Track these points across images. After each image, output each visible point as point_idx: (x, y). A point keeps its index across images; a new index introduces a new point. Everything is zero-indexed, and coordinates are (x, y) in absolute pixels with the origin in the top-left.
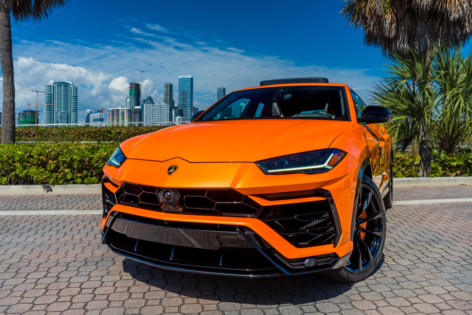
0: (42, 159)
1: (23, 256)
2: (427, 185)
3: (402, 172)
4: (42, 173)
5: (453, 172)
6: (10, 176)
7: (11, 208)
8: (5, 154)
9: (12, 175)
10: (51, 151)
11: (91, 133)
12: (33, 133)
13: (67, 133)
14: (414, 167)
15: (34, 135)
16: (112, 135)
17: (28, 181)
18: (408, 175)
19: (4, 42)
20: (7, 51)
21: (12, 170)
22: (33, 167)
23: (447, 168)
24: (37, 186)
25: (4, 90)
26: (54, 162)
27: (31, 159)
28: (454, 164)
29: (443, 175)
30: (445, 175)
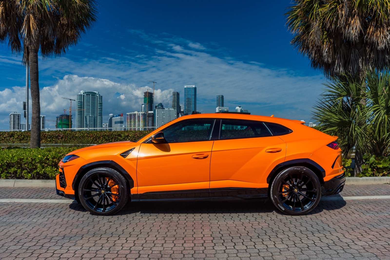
0: (55, 161)
1: (26, 231)
2: (355, 183)
4: (54, 171)
5: (380, 173)
7: (31, 197)
8: (30, 157)
9: (35, 172)
11: (106, 136)
12: (61, 136)
14: (345, 169)
15: (62, 138)
16: (122, 138)
19: (33, 74)
20: (35, 80)
21: (34, 169)
22: (49, 167)
23: (375, 170)
25: (32, 108)
27: (48, 161)
28: (381, 166)
29: (372, 175)
30: (374, 175)
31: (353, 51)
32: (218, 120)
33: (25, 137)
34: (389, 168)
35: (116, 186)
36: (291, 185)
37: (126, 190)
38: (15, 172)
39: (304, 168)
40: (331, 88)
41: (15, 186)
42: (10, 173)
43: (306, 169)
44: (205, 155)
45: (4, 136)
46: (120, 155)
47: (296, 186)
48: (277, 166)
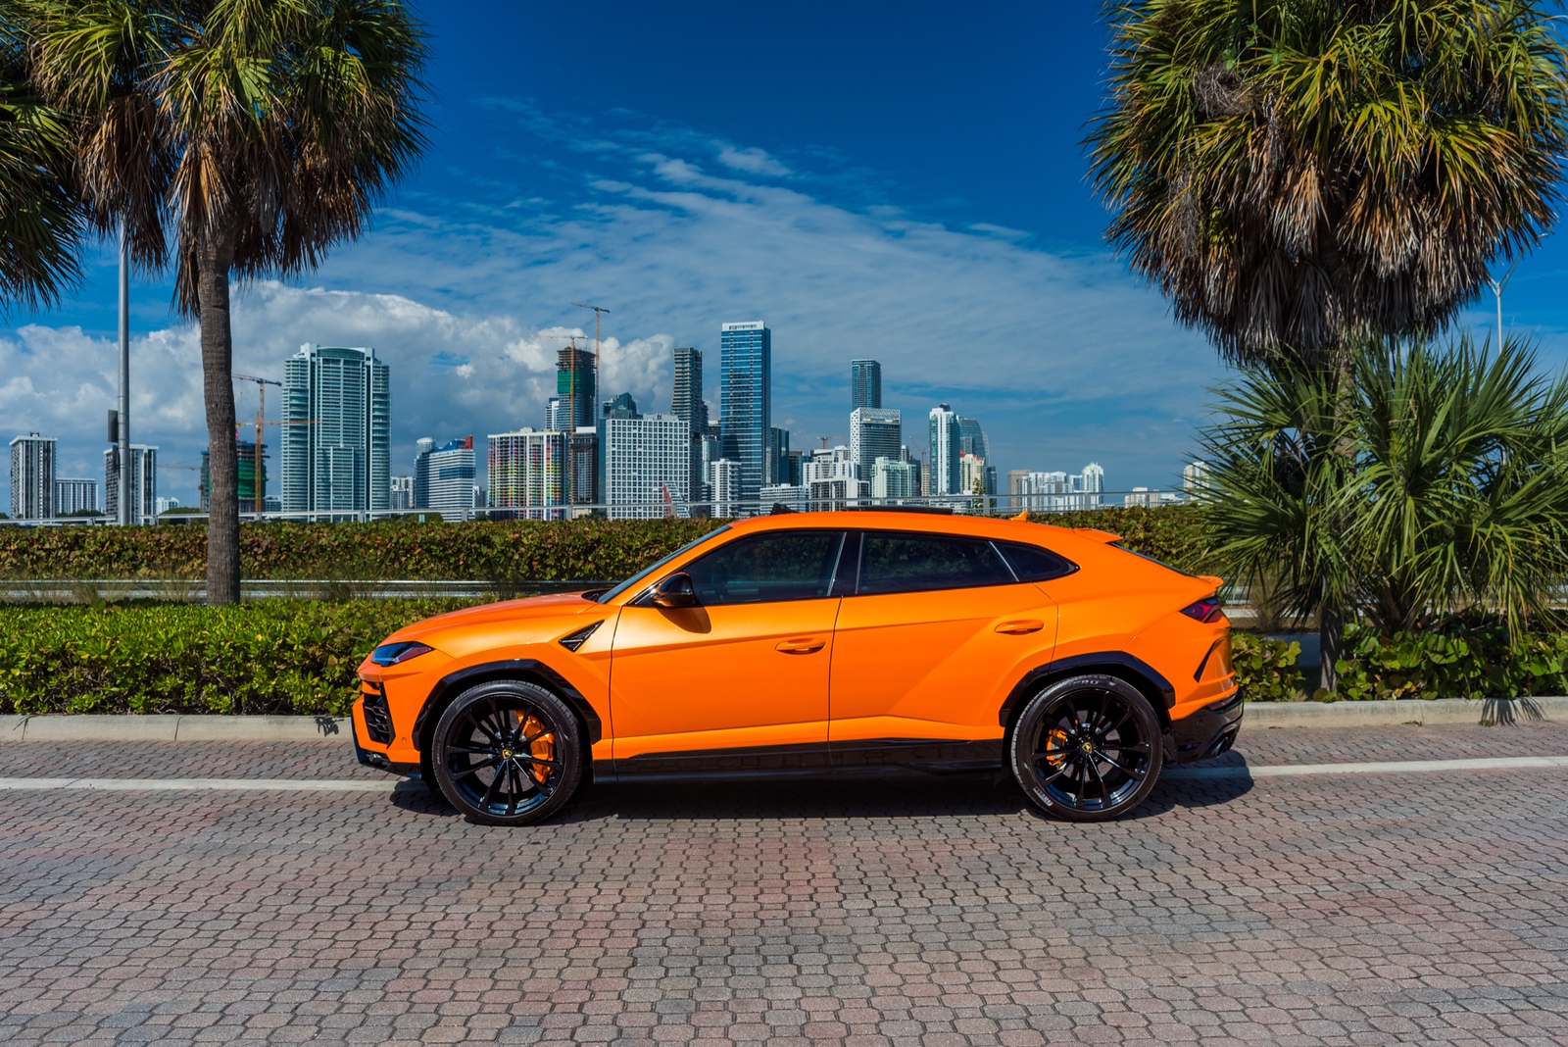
0: (313, 654)
2: (1308, 722)
4: (314, 687)
5: (1394, 688)
6: (238, 694)
7: (251, 772)
8: (226, 642)
9: (243, 692)
10: (335, 634)
13: (360, 544)
14: (1276, 674)
17: (279, 706)
18: (1260, 696)
19: (213, 348)
20: (220, 369)
21: (241, 680)
22: (292, 672)
23: (1378, 677)
24: (301, 719)
26: (342, 661)
27: (288, 654)
28: (1396, 665)
29: (1369, 696)
30: (1373, 695)
31: (1310, 275)
32: (854, 534)
33: (127, 550)
34: (1423, 671)
35: (547, 736)
36: (1073, 732)
37: (577, 746)
38: (178, 691)
39: (1111, 680)
40: (1236, 399)
41: (179, 738)
42: (160, 695)
43: (1118, 684)
44: (813, 644)
45: (47, 546)
46: (560, 643)
47: (1087, 733)
48: (1030, 675)
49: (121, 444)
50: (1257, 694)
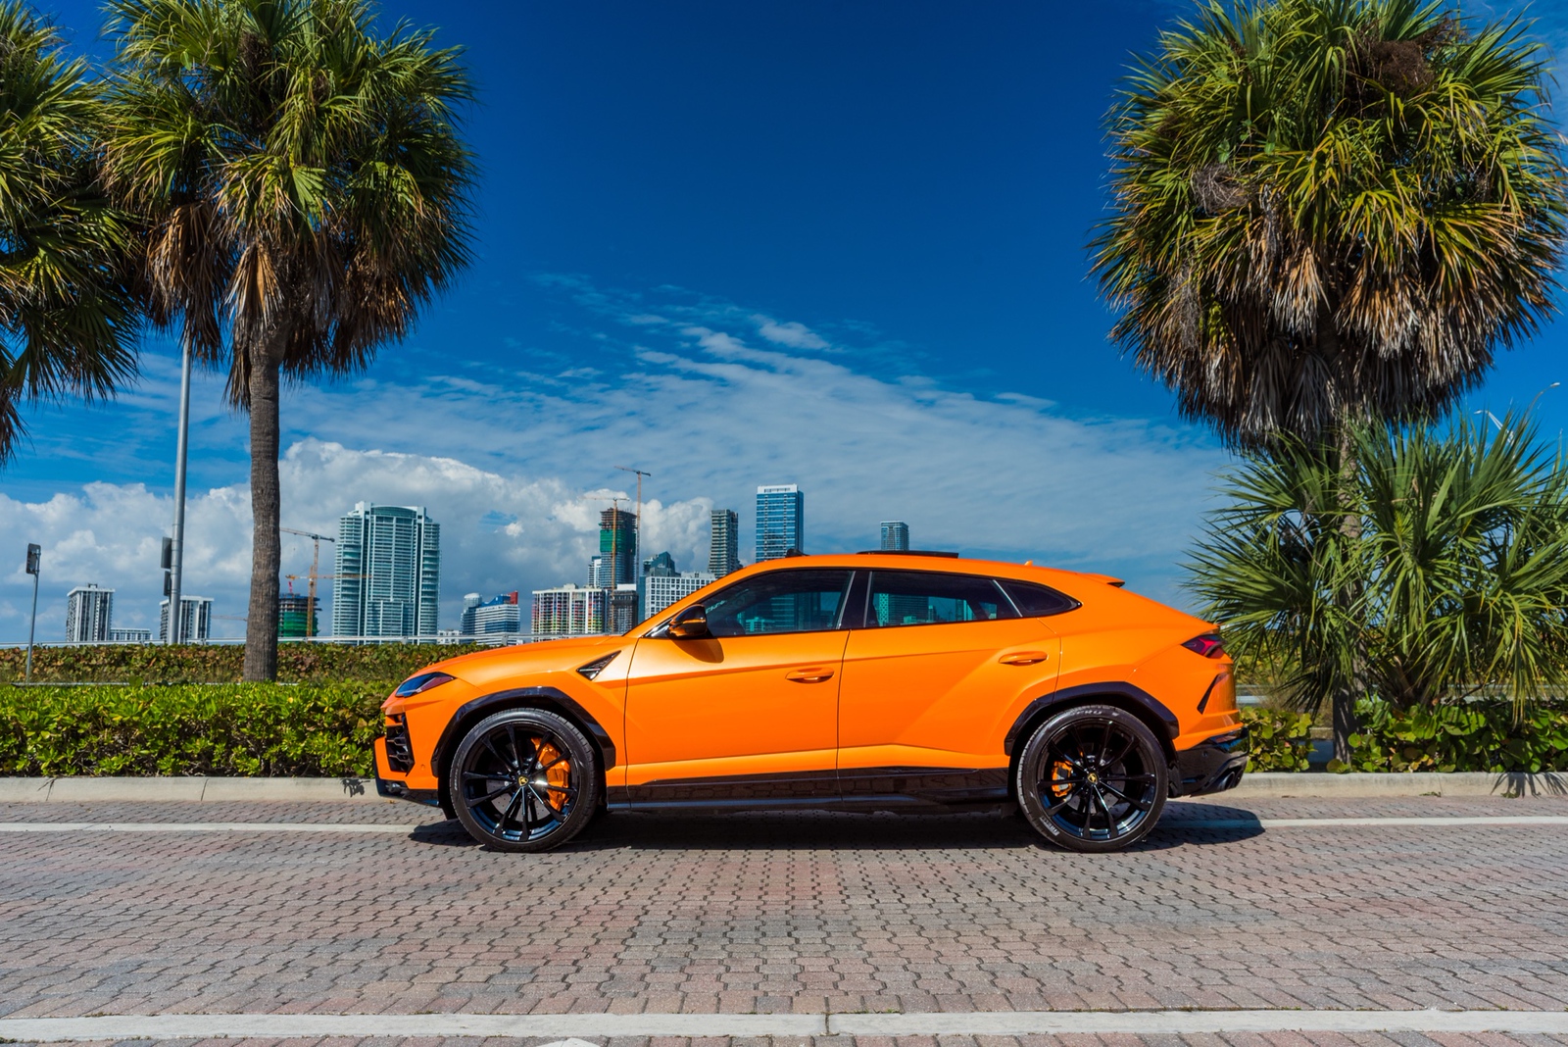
0: (343, 717)
2: (1323, 792)
3: (1255, 759)
5: (1410, 761)
6: (267, 756)
8: (257, 704)
9: (272, 754)
10: (364, 699)
12: (308, 661)
13: (402, 662)
14: (1287, 745)
15: (311, 669)
17: (308, 767)
18: (1272, 767)
19: (261, 437)
20: (267, 457)
21: (270, 743)
22: (321, 734)
23: (1393, 751)
24: (327, 780)
25: (255, 550)
26: (371, 723)
27: (318, 716)
28: (1411, 737)
29: (1385, 769)
30: (1389, 768)
31: (1308, 363)
32: (862, 572)
33: (173, 666)
34: (1439, 744)
35: (563, 763)
36: (1078, 763)
37: (592, 774)
38: (207, 754)
39: (1115, 710)
40: (1241, 484)
41: (205, 798)
42: (189, 757)
43: (1121, 715)
44: (822, 673)
46: (578, 671)
47: (1092, 764)
48: (1033, 706)
49: (174, 570)
50: (1269, 764)
